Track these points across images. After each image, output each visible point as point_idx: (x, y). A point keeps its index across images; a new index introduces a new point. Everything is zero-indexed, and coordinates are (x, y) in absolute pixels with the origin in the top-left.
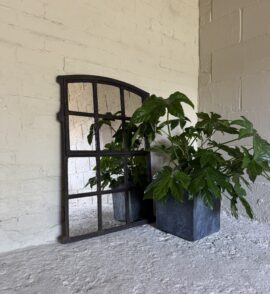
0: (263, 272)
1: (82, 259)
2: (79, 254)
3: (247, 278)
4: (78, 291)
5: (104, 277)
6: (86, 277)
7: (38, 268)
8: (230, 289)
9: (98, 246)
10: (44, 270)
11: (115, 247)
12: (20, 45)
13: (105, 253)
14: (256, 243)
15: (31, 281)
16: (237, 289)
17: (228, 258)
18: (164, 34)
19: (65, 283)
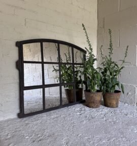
0: (130, 130)
1: (37, 124)
2: (35, 122)
3: (122, 133)
4: (34, 141)
5: (47, 134)
6: (38, 134)
7: (13, 130)
8: (113, 139)
9: (45, 118)
10: (16, 131)
11: (54, 118)
13: (48, 122)
14: (127, 115)
15: (9, 137)
16: (117, 139)
17: (113, 123)
18: (79, 7)
19: (27, 137)
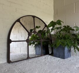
1: (21, 65)
2: (20, 64)
5: (27, 70)
6: (22, 70)
7: (8, 68)
9: (26, 62)
10: (10, 68)
11: (30, 62)
12: (4, 4)
13: (28, 64)
15: (6, 71)
16: (65, 71)
17: (63, 64)
18: (44, 3)
19: (16, 71)
